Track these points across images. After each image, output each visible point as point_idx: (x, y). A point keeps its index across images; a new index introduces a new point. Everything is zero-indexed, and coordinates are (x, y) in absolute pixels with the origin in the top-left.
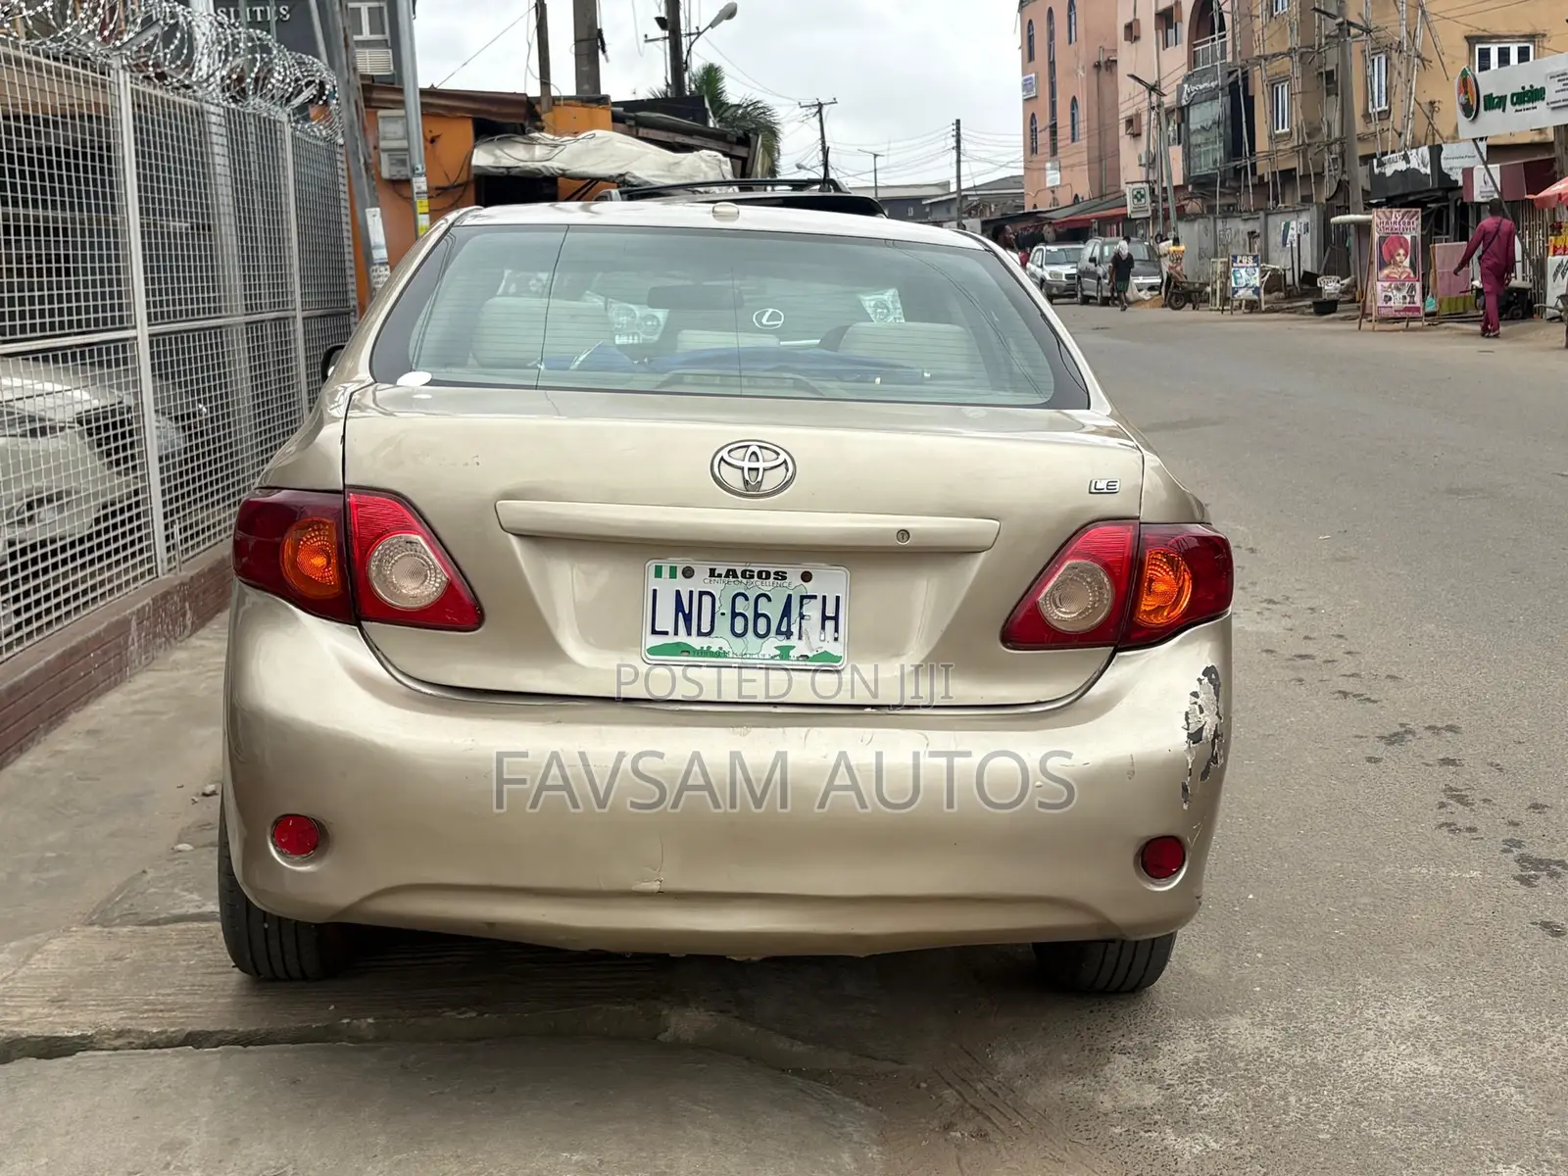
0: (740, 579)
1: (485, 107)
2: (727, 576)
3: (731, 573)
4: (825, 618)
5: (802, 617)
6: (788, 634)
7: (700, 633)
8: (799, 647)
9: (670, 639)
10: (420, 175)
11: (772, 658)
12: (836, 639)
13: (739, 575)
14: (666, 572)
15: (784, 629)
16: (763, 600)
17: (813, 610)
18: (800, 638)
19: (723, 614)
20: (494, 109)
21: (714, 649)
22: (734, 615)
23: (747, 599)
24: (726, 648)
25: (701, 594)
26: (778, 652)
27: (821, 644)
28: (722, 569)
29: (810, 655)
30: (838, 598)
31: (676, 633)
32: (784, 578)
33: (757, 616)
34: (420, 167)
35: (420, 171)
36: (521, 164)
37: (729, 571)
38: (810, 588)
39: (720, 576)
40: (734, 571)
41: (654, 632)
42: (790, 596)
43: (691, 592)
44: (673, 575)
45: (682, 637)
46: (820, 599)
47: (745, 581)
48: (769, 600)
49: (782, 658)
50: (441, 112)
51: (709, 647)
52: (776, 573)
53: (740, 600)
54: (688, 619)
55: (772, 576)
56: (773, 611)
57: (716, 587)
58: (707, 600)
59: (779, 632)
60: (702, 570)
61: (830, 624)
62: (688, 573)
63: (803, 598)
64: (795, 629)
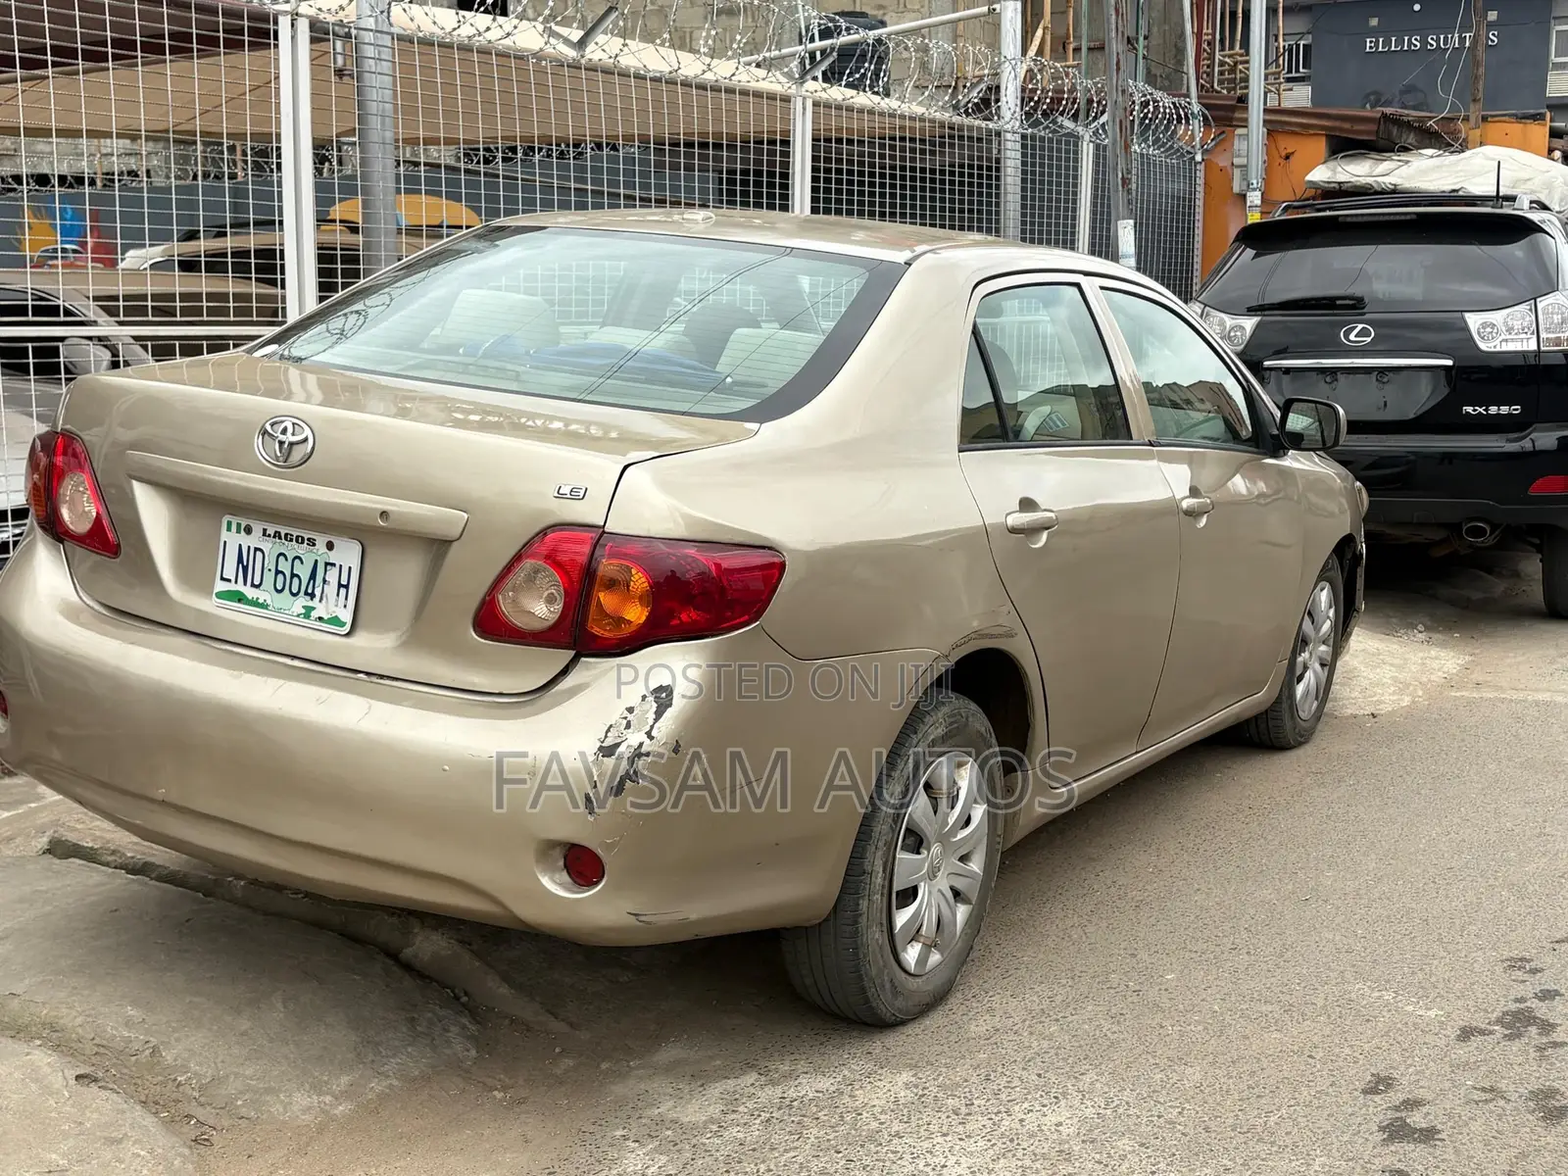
0: (283, 541)
1: (1337, 124)
2: (274, 537)
3: (277, 535)
4: (340, 585)
5: (324, 581)
6: (312, 596)
7: (253, 585)
8: (320, 610)
9: (231, 587)
10: (1254, 190)
11: (298, 616)
12: (345, 606)
13: (283, 537)
14: (234, 528)
15: (310, 591)
16: (297, 561)
17: (332, 576)
18: (321, 600)
19: (270, 570)
20: (1347, 126)
21: (261, 601)
22: (278, 572)
23: (286, 560)
24: (269, 602)
25: (256, 549)
26: (303, 611)
27: (335, 609)
28: (270, 531)
29: (326, 618)
30: (350, 568)
31: (236, 582)
32: (314, 545)
33: (293, 575)
34: (1255, 182)
35: (1255, 186)
36: (1354, 179)
37: (276, 532)
38: (333, 557)
39: (269, 536)
40: (279, 533)
41: (222, 579)
42: (316, 561)
43: (249, 547)
44: (238, 531)
45: (240, 587)
46: (338, 566)
47: (286, 543)
48: (302, 563)
49: (305, 617)
50: (1296, 129)
51: (258, 599)
52: (309, 539)
53: (282, 558)
54: (245, 569)
55: (306, 541)
56: (303, 572)
57: (267, 546)
58: (259, 554)
59: (306, 593)
60: (257, 528)
61: (343, 591)
62: (248, 530)
63: (327, 564)
64: (318, 591)
